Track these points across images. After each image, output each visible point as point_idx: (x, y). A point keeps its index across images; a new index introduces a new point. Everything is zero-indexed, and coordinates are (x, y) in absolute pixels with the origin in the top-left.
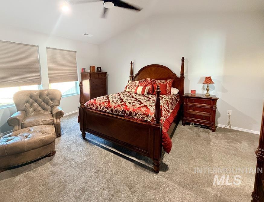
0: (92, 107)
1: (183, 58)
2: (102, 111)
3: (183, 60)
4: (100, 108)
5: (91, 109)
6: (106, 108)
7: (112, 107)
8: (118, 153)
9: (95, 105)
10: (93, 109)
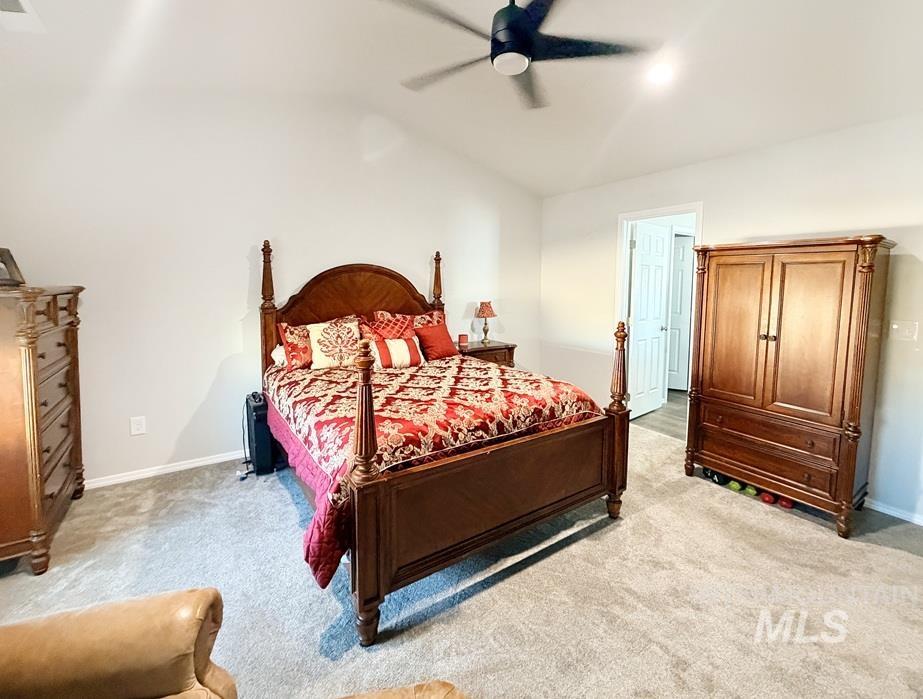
0: (413, 453)
1: (438, 254)
2: (468, 448)
3: (438, 259)
4: (456, 438)
5: (409, 464)
6: (477, 429)
7: (499, 416)
8: (535, 555)
9: (423, 439)
10: (421, 461)
